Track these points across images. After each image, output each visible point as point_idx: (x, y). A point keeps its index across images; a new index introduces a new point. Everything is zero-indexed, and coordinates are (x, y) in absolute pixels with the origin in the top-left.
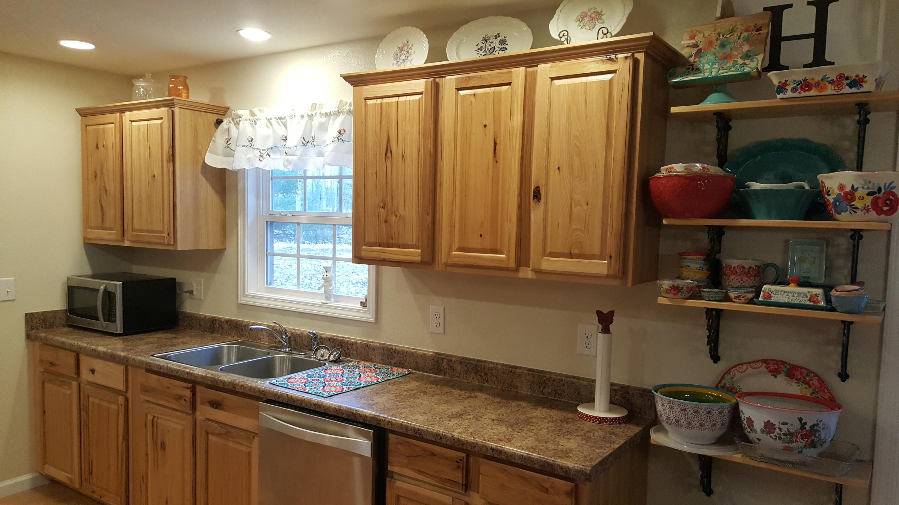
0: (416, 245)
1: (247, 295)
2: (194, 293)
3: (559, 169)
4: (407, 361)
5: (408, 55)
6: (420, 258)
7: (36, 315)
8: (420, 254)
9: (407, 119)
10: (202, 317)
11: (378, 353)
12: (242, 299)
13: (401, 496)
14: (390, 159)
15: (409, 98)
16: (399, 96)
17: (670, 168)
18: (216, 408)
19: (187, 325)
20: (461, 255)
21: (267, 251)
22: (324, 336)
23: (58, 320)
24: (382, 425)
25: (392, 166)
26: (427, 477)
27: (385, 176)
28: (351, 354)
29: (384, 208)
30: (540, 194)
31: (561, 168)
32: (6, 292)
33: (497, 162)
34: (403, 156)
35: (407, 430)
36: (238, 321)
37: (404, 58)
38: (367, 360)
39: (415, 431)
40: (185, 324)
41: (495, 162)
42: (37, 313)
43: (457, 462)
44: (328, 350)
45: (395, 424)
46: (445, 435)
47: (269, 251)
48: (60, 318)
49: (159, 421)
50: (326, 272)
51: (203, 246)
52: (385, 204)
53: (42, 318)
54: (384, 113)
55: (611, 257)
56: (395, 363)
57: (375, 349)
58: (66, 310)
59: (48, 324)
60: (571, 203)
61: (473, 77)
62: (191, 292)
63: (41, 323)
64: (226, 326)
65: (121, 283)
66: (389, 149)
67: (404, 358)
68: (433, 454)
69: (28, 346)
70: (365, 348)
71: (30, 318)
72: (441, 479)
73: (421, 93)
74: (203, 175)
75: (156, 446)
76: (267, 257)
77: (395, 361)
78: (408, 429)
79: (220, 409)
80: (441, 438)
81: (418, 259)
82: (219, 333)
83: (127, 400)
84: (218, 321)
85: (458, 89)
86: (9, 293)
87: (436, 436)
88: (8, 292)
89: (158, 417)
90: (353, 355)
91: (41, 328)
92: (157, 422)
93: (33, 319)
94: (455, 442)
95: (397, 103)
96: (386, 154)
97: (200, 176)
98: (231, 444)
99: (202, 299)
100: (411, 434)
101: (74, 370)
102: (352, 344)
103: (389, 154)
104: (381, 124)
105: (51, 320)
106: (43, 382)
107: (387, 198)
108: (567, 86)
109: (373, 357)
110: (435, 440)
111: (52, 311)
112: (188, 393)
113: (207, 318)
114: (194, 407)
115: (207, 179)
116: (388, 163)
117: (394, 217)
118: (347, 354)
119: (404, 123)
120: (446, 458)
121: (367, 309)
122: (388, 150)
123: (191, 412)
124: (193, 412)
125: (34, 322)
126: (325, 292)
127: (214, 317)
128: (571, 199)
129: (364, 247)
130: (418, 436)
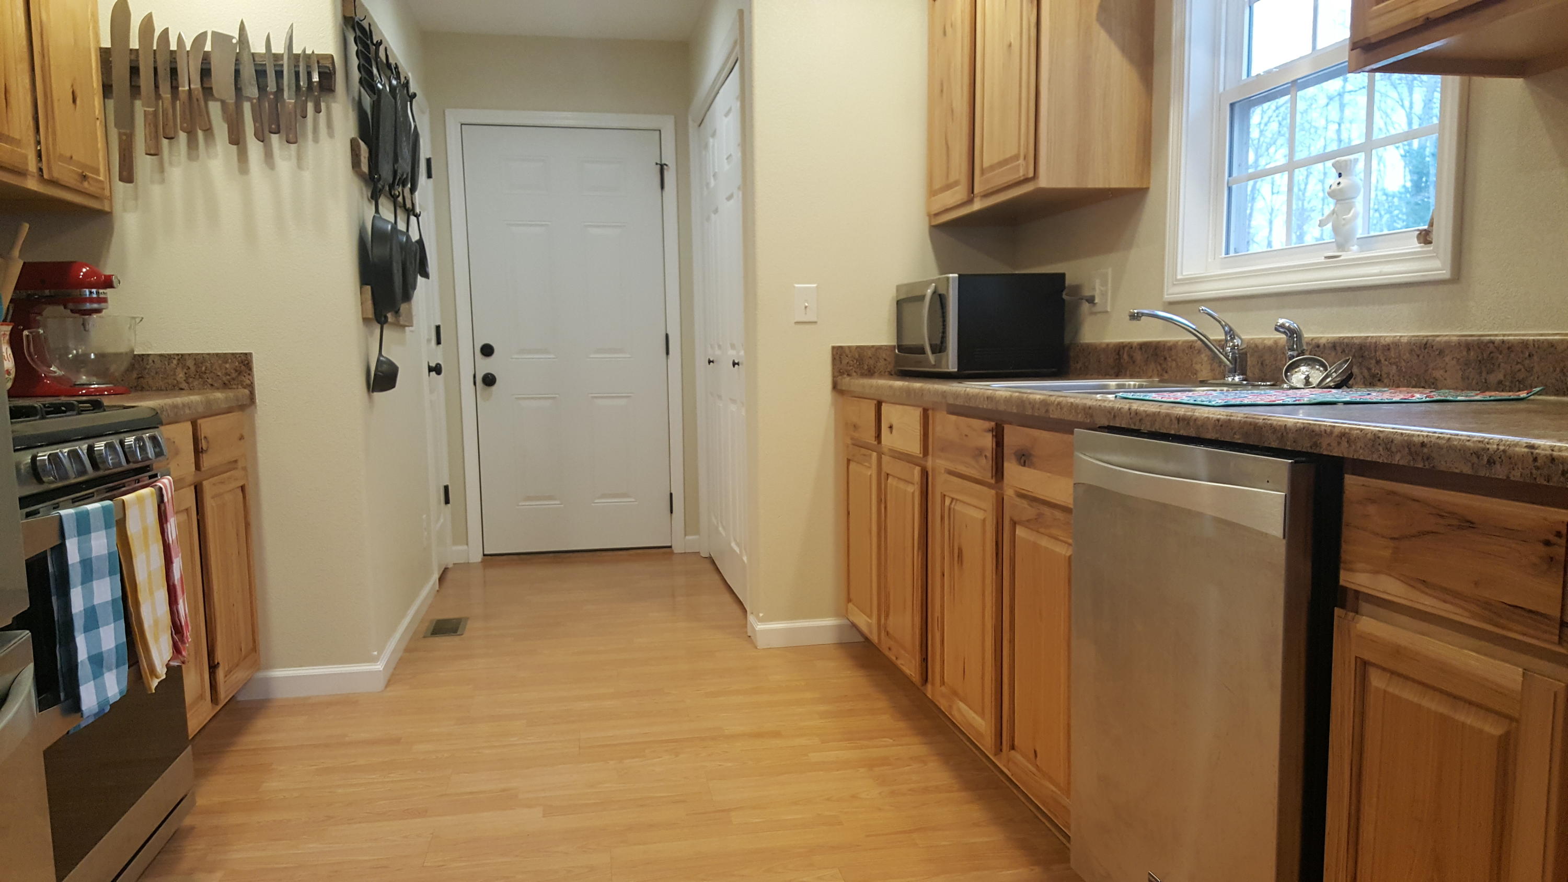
1: (1181, 280)
2: (1096, 301)
4: (1536, 369)
7: (847, 351)
10: (1104, 346)
11: (1454, 362)
12: (1171, 291)
13: (1374, 665)
18: (1024, 465)
19: (1081, 368)
21: (1230, 175)
22: (1323, 341)
23: (882, 363)
24: (1324, 445)
26: (1445, 601)
28: (1384, 376)
32: (804, 307)
35: (1388, 449)
36: (1159, 342)
38: (1422, 384)
39: (1413, 449)
40: (1079, 366)
42: (849, 347)
43: (1547, 543)
44: (1323, 365)
45: (1358, 438)
46: (1504, 451)
47: (1235, 174)
48: (885, 360)
49: (958, 507)
50: (1340, 175)
51: (1095, 181)
53: (857, 356)
56: (1500, 382)
57: (1447, 352)
58: (894, 347)
59: (866, 367)
62: (1091, 300)
63: (855, 366)
64: (1138, 356)
65: (957, 275)
67: (1527, 362)
68: (1467, 524)
69: (835, 403)
70: (1419, 352)
71: (839, 354)
72: (1487, 605)
74: (1102, 25)
75: (953, 556)
76: (1230, 189)
77: (1500, 376)
78: (1394, 449)
79: (1029, 467)
80: (1491, 462)
82: (1128, 373)
83: (925, 474)
84: (1126, 349)
86: (808, 309)
87: (1475, 460)
88: (806, 307)
89: (953, 499)
90: (1388, 376)
91: (855, 374)
92: (954, 509)
93: (842, 357)
94: (1537, 468)
97: (1096, 27)
98: (1044, 542)
99: (1109, 310)
100: (1401, 463)
101: (872, 432)
102: (1387, 348)
105: (872, 362)
106: (849, 461)
109: (1438, 374)
110: (1470, 472)
111: (873, 346)
112: (988, 441)
113: (1111, 346)
114: (998, 472)
115: (1109, 32)
118: (1374, 376)
120: (1508, 532)
121: (1432, 248)
123: (993, 481)
124: (997, 482)
125: (845, 362)
126: (1335, 230)
127: (1122, 343)
130: (1421, 465)
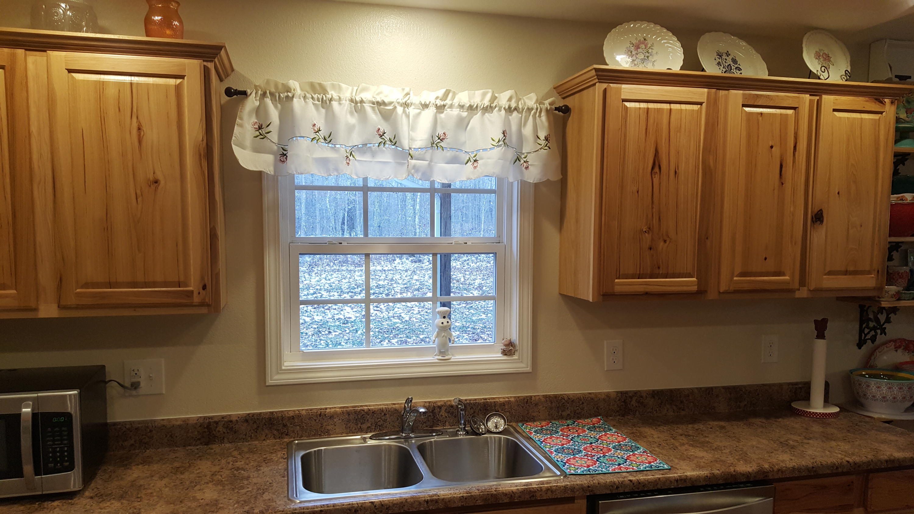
0: (690, 273)
3: (838, 193)
5: (647, 55)
6: (696, 287)
8: (696, 283)
9: (683, 130)
14: (657, 176)
15: (683, 107)
16: (670, 102)
17: (902, 196)
20: (742, 280)
25: (660, 184)
27: (650, 195)
29: (649, 233)
30: (823, 217)
31: (840, 194)
33: (783, 184)
34: (676, 172)
37: (643, 57)
41: (781, 184)
50: (445, 317)
52: (649, 228)
54: (651, 121)
55: (878, 271)
60: (848, 225)
61: (761, 95)
66: (656, 162)
73: (701, 104)
81: (695, 288)
85: (744, 106)
95: (669, 111)
96: (653, 168)
103: (657, 169)
104: (646, 133)
107: (653, 220)
108: (846, 119)
116: (654, 180)
117: (662, 243)
119: (678, 134)
122: (656, 164)
126: (442, 344)
128: (848, 222)
129: (616, 280)
